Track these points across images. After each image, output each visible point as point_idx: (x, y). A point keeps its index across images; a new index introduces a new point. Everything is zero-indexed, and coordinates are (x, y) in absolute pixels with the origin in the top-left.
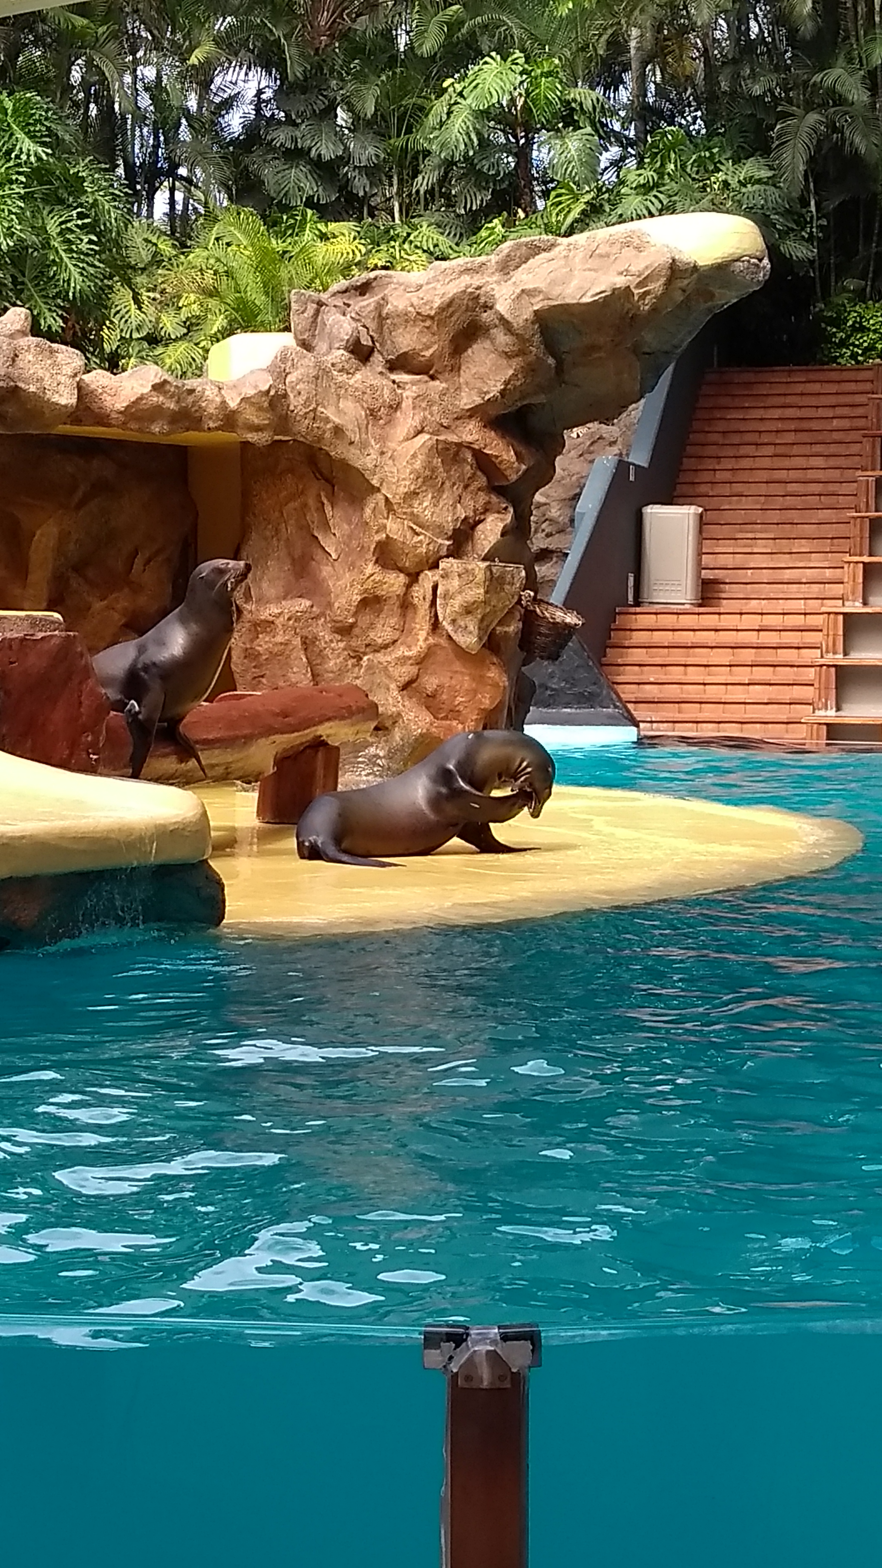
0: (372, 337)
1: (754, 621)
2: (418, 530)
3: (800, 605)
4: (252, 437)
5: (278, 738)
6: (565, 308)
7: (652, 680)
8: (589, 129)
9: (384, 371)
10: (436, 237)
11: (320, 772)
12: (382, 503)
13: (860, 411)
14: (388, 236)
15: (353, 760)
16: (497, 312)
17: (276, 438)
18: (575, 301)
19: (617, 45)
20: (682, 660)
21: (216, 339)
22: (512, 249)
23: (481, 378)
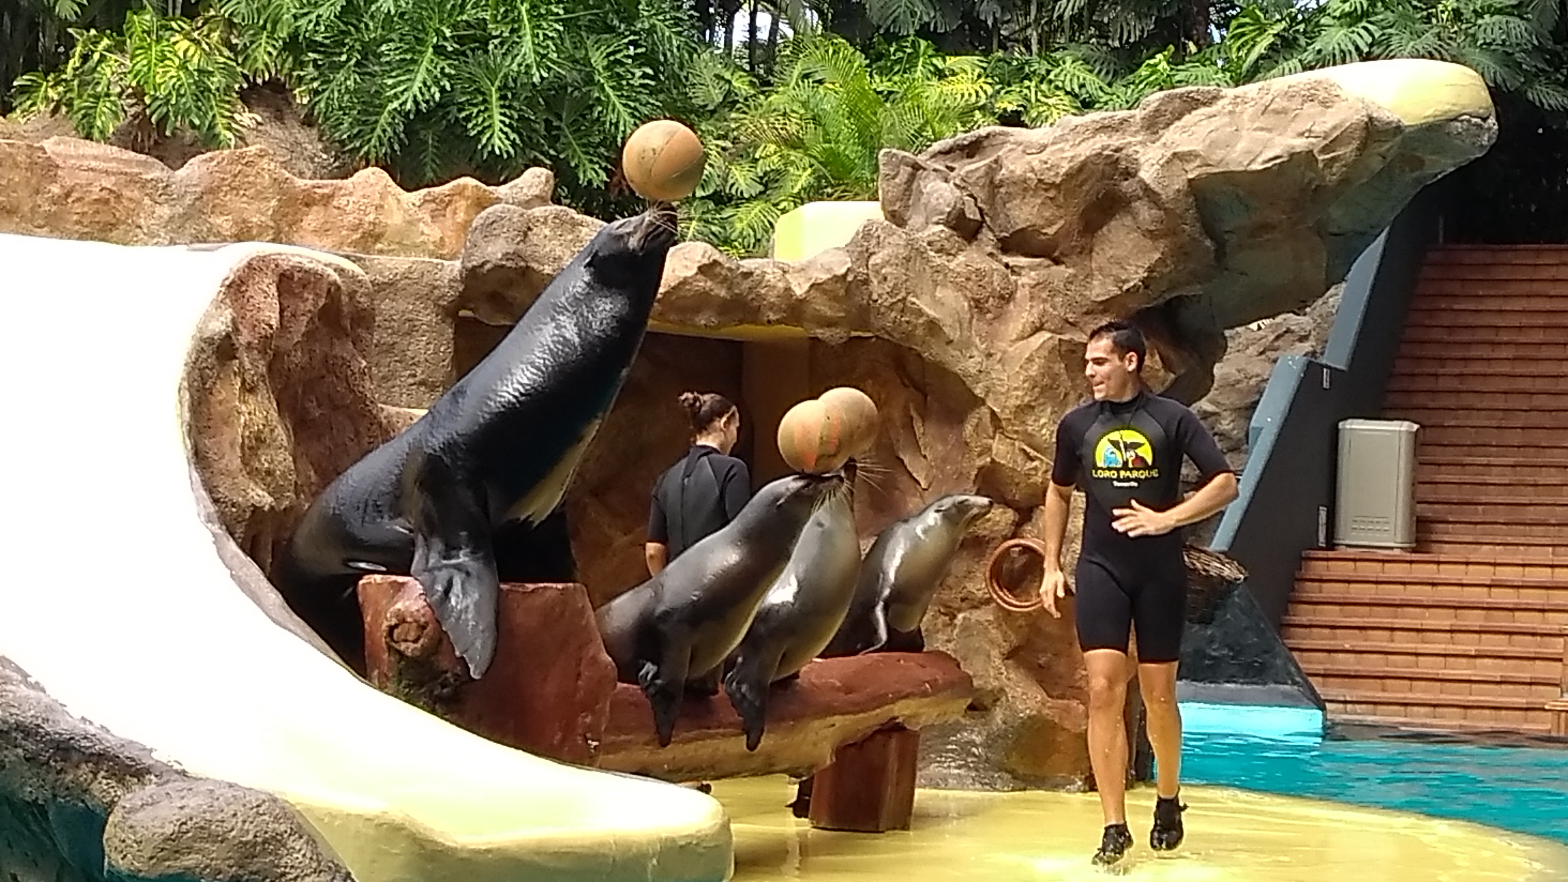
0: (980, 210)
1: (1484, 574)
2: (1033, 453)
3: (1546, 554)
4: (821, 333)
5: (838, 719)
6: (1229, 177)
7: (1347, 646)
9: (995, 251)
10: (1082, 75)
11: (893, 764)
12: (987, 419)
14: (1019, 76)
15: (941, 747)
16: (1141, 181)
17: (854, 334)
18: (1241, 169)
20: (1387, 622)
21: (799, 200)
22: (1163, 102)
23: (1120, 263)
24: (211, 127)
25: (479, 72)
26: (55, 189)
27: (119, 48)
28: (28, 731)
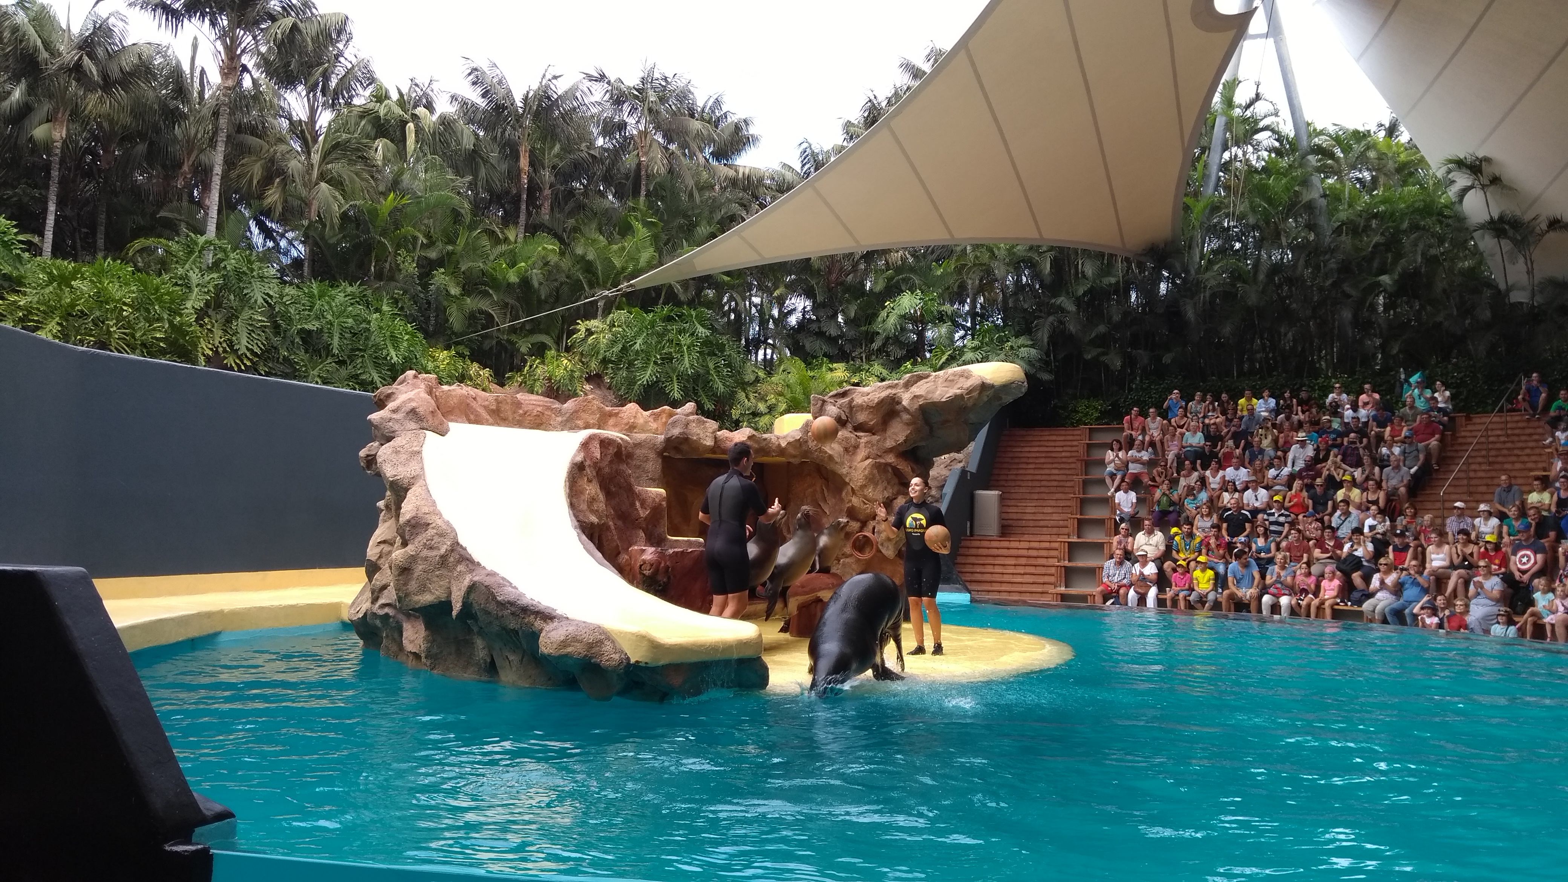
0: (847, 416)
2: (866, 501)
3: (1048, 538)
4: (791, 460)
5: (800, 597)
6: (934, 404)
7: (979, 571)
8: (950, 323)
9: (852, 431)
10: (881, 369)
12: (850, 490)
13: (1075, 449)
14: (859, 370)
16: (903, 405)
17: (803, 460)
18: (938, 401)
19: (962, 287)
20: (992, 562)
21: (782, 414)
22: (910, 377)
23: (896, 434)
24: (575, 390)
25: (669, 371)
26: (521, 412)
27: (543, 363)
28: (512, 604)
